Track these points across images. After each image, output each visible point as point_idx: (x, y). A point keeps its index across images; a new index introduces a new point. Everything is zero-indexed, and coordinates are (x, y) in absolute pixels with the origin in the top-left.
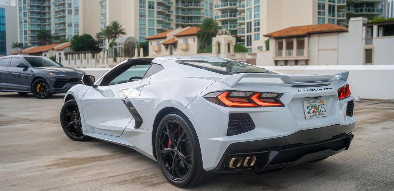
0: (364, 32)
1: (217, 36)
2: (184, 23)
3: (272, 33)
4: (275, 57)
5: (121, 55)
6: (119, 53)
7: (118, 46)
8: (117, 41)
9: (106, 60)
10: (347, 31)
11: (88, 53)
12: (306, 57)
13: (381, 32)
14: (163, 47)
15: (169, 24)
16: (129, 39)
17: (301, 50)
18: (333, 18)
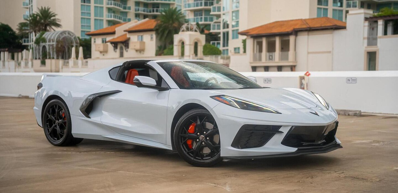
0: (366, 29)
1: (180, 33)
2: (147, 12)
3: (250, 29)
4: (252, 61)
5: (51, 56)
6: (49, 53)
7: (48, 43)
8: (47, 35)
9: (30, 63)
10: (344, 28)
11: (4, 51)
12: (291, 62)
13: (390, 29)
14: (110, 47)
15: (126, 13)
16: (64, 32)
17: (285, 53)
18: (341, 8)
